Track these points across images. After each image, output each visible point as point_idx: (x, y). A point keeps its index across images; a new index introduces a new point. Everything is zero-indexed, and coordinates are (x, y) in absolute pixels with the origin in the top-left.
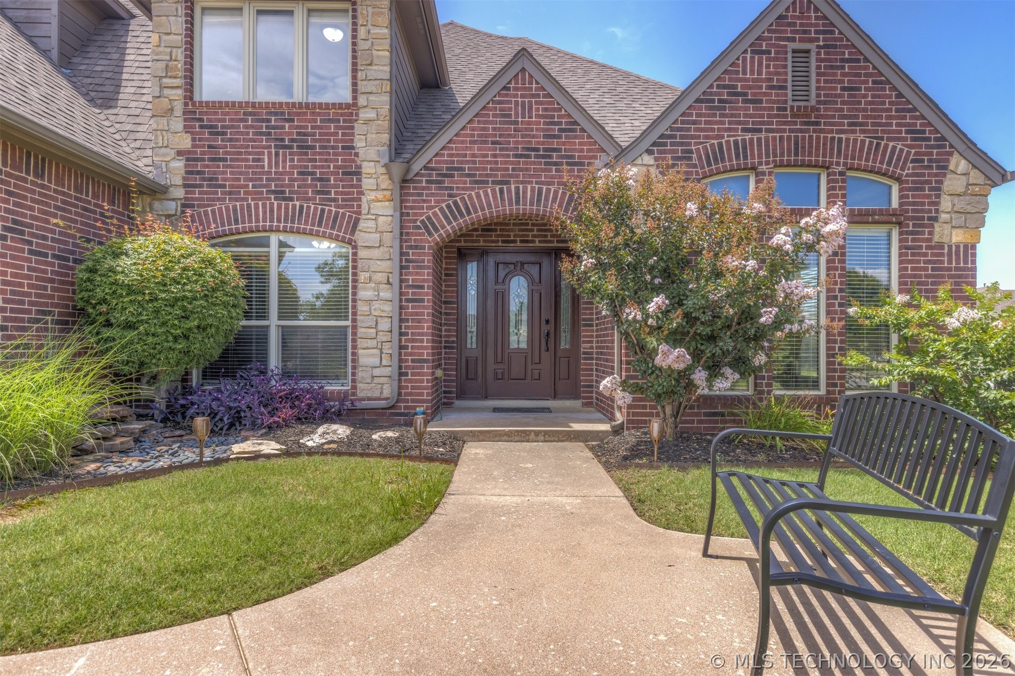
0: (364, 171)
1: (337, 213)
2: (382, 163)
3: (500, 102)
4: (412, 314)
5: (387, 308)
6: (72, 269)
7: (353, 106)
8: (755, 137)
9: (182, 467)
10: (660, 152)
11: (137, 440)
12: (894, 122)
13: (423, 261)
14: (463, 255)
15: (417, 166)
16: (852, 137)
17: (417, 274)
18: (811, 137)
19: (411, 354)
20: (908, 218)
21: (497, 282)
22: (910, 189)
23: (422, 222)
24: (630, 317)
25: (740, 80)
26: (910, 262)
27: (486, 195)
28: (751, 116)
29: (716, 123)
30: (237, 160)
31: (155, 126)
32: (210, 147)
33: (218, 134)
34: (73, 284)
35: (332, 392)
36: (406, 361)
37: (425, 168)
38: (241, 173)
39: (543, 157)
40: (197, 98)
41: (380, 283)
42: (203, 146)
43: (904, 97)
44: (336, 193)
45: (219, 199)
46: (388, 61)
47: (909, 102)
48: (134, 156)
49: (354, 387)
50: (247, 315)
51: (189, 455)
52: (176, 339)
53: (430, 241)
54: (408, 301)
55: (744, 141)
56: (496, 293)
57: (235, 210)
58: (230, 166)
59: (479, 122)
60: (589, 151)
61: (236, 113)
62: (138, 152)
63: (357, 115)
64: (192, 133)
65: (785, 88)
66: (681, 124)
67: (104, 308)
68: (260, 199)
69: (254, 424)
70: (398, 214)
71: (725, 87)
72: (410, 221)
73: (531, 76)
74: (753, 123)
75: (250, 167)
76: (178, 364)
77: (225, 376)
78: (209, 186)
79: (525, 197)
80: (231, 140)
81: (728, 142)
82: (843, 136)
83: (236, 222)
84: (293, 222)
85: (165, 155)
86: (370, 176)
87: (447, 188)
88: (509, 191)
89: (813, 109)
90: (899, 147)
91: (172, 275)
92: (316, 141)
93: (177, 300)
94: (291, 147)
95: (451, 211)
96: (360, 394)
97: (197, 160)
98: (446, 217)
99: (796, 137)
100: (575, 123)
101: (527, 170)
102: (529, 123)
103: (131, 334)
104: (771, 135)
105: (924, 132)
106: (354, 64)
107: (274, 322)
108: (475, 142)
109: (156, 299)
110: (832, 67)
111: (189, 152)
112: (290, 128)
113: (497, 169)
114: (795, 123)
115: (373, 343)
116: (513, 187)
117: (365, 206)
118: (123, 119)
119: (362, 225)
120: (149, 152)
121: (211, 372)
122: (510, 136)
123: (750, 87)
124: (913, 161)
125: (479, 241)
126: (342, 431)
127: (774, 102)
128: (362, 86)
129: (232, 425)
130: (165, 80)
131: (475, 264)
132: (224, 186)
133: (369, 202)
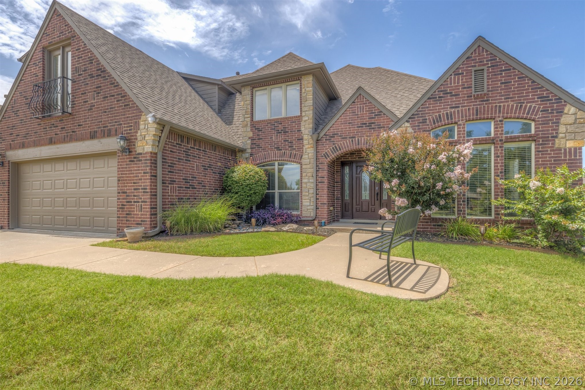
0: (304, 138)
1: (296, 153)
2: (310, 135)
3: (351, 108)
4: (321, 187)
5: (312, 185)
6: (222, 176)
7: (301, 116)
8: (456, 110)
9: (249, 232)
10: (412, 121)
11: (238, 226)
12: (531, 94)
13: (324, 168)
14: (343, 164)
15: (322, 135)
16: (506, 104)
17: (322, 173)
18: (484, 107)
19: (320, 201)
20: (539, 138)
21: (357, 174)
22: (540, 124)
23: (324, 154)
24: (385, 187)
25: (449, 87)
26: (540, 158)
27: (347, 143)
28: (454, 101)
29: (437, 106)
30: (265, 138)
31: (242, 130)
32: (258, 135)
33: (260, 131)
34: (222, 181)
35: (294, 214)
36: (319, 204)
37: (325, 135)
38: (267, 143)
39: (368, 126)
40: (254, 120)
41: (309, 177)
42: (256, 135)
43: (536, 82)
44: (295, 146)
45: (260, 152)
46: (312, 99)
47: (539, 84)
48: (237, 140)
49: (301, 213)
50: (268, 189)
51: (251, 230)
52: (248, 196)
53: (326, 161)
54: (319, 182)
55: (451, 112)
56: (357, 178)
57: (265, 155)
58: (264, 141)
59: (344, 116)
60: (387, 122)
61: (265, 123)
62: (238, 139)
63: (302, 119)
64: (253, 131)
65: (471, 87)
66: (422, 109)
67: (230, 188)
68: (272, 151)
69: (269, 223)
70: (315, 152)
71: (441, 91)
72: (320, 154)
73: (363, 96)
74: (455, 104)
75: (269, 140)
76: (249, 204)
77: (262, 208)
78: (258, 148)
79: (361, 142)
80: (264, 132)
81: (443, 114)
82: (502, 104)
83: (265, 159)
84: (282, 157)
85: (245, 139)
86: (306, 140)
87: (332, 142)
88: (355, 140)
89: (485, 94)
90: (533, 105)
91: (247, 177)
92: (289, 129)
93: (248, 185)
94: (281, 133)
95: (334, 150)
96: (303, 215)
97: (254, 140)
98: (332, 152)
99: (477, 108)
100: (381, 112)
101: (362, 132)
102: (363, 114)
103: (236, 196)
104: (464, 108)
105: (549, 97)
106: (301, 102)
107: (277, 191)
108: (342, 124)
109: (243, 185)
110: (495, 75)
111: (252, 137)
112: (281, 126)
113: (351, 133)
114: (476, 102)
115: (307, 197)
116: (357, 139)
117: (304, 150)
118: (234, 128)
119: (304, 157)
120: (241, 138)
121: (258, 207)
122: (355, 120)
123: (454, 90)
124: (541, 111)
125: (349, 158)
126: (295, 226)
127: (465, 94)
128: (304, 109)
129: (263, 223)
130: (245, 116)
131: (348, 167)
132: (262, 147)
133: (306, 149)
